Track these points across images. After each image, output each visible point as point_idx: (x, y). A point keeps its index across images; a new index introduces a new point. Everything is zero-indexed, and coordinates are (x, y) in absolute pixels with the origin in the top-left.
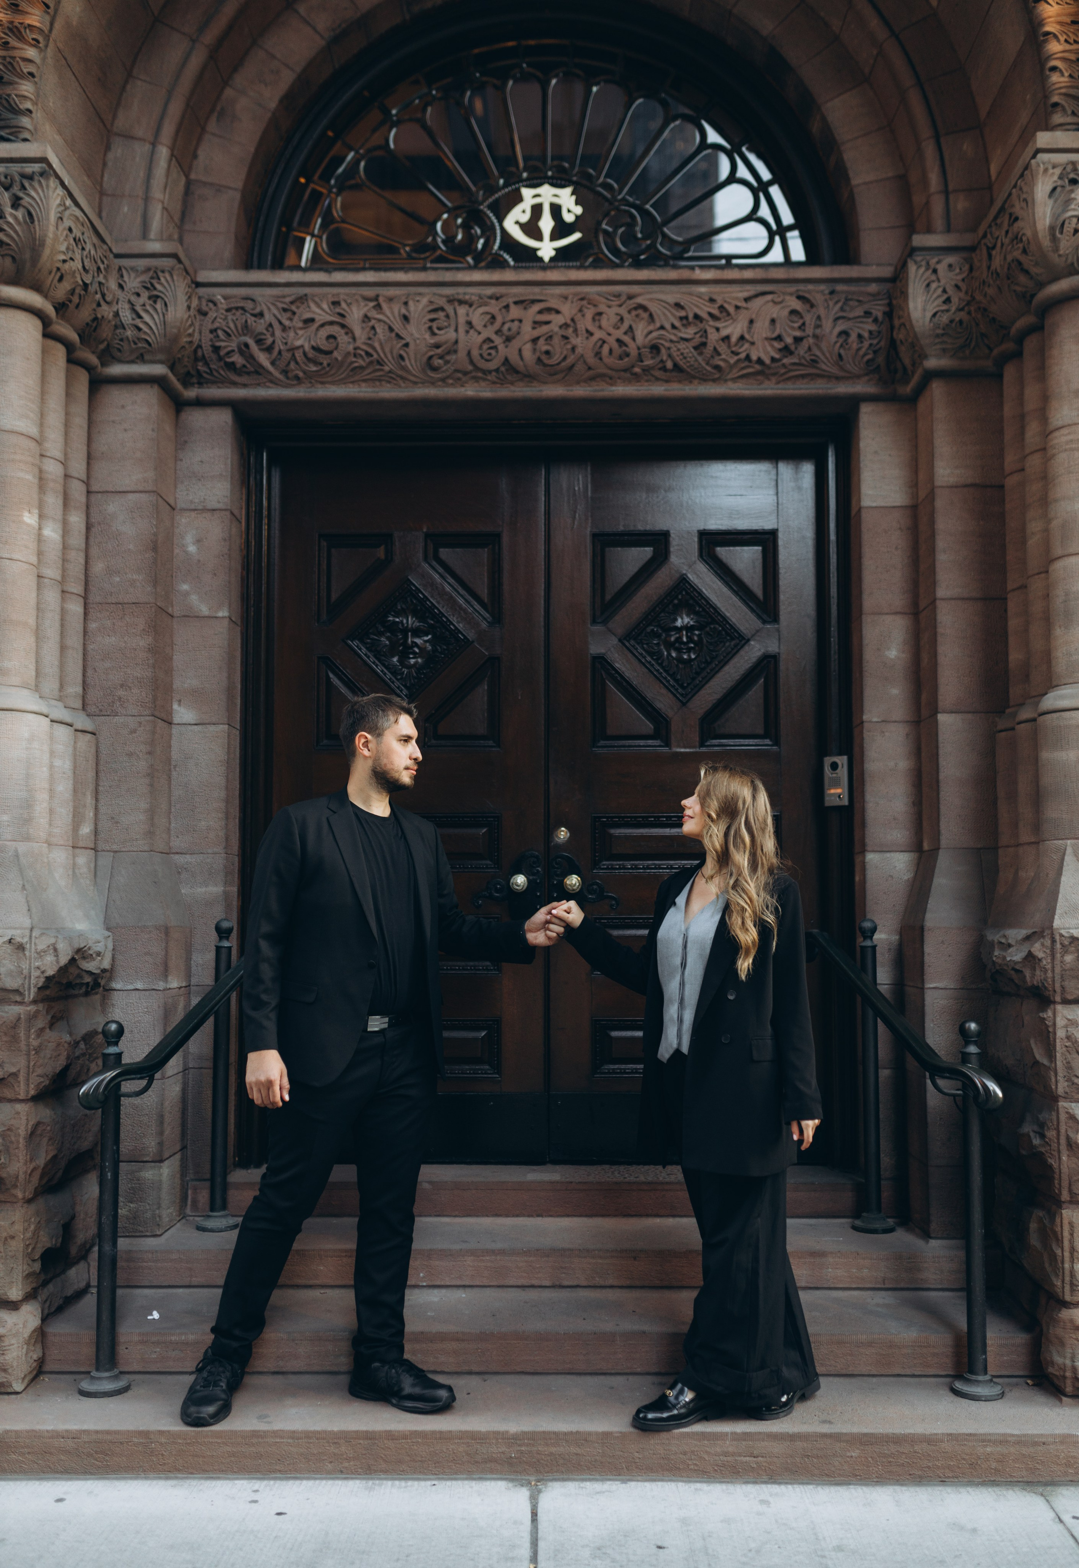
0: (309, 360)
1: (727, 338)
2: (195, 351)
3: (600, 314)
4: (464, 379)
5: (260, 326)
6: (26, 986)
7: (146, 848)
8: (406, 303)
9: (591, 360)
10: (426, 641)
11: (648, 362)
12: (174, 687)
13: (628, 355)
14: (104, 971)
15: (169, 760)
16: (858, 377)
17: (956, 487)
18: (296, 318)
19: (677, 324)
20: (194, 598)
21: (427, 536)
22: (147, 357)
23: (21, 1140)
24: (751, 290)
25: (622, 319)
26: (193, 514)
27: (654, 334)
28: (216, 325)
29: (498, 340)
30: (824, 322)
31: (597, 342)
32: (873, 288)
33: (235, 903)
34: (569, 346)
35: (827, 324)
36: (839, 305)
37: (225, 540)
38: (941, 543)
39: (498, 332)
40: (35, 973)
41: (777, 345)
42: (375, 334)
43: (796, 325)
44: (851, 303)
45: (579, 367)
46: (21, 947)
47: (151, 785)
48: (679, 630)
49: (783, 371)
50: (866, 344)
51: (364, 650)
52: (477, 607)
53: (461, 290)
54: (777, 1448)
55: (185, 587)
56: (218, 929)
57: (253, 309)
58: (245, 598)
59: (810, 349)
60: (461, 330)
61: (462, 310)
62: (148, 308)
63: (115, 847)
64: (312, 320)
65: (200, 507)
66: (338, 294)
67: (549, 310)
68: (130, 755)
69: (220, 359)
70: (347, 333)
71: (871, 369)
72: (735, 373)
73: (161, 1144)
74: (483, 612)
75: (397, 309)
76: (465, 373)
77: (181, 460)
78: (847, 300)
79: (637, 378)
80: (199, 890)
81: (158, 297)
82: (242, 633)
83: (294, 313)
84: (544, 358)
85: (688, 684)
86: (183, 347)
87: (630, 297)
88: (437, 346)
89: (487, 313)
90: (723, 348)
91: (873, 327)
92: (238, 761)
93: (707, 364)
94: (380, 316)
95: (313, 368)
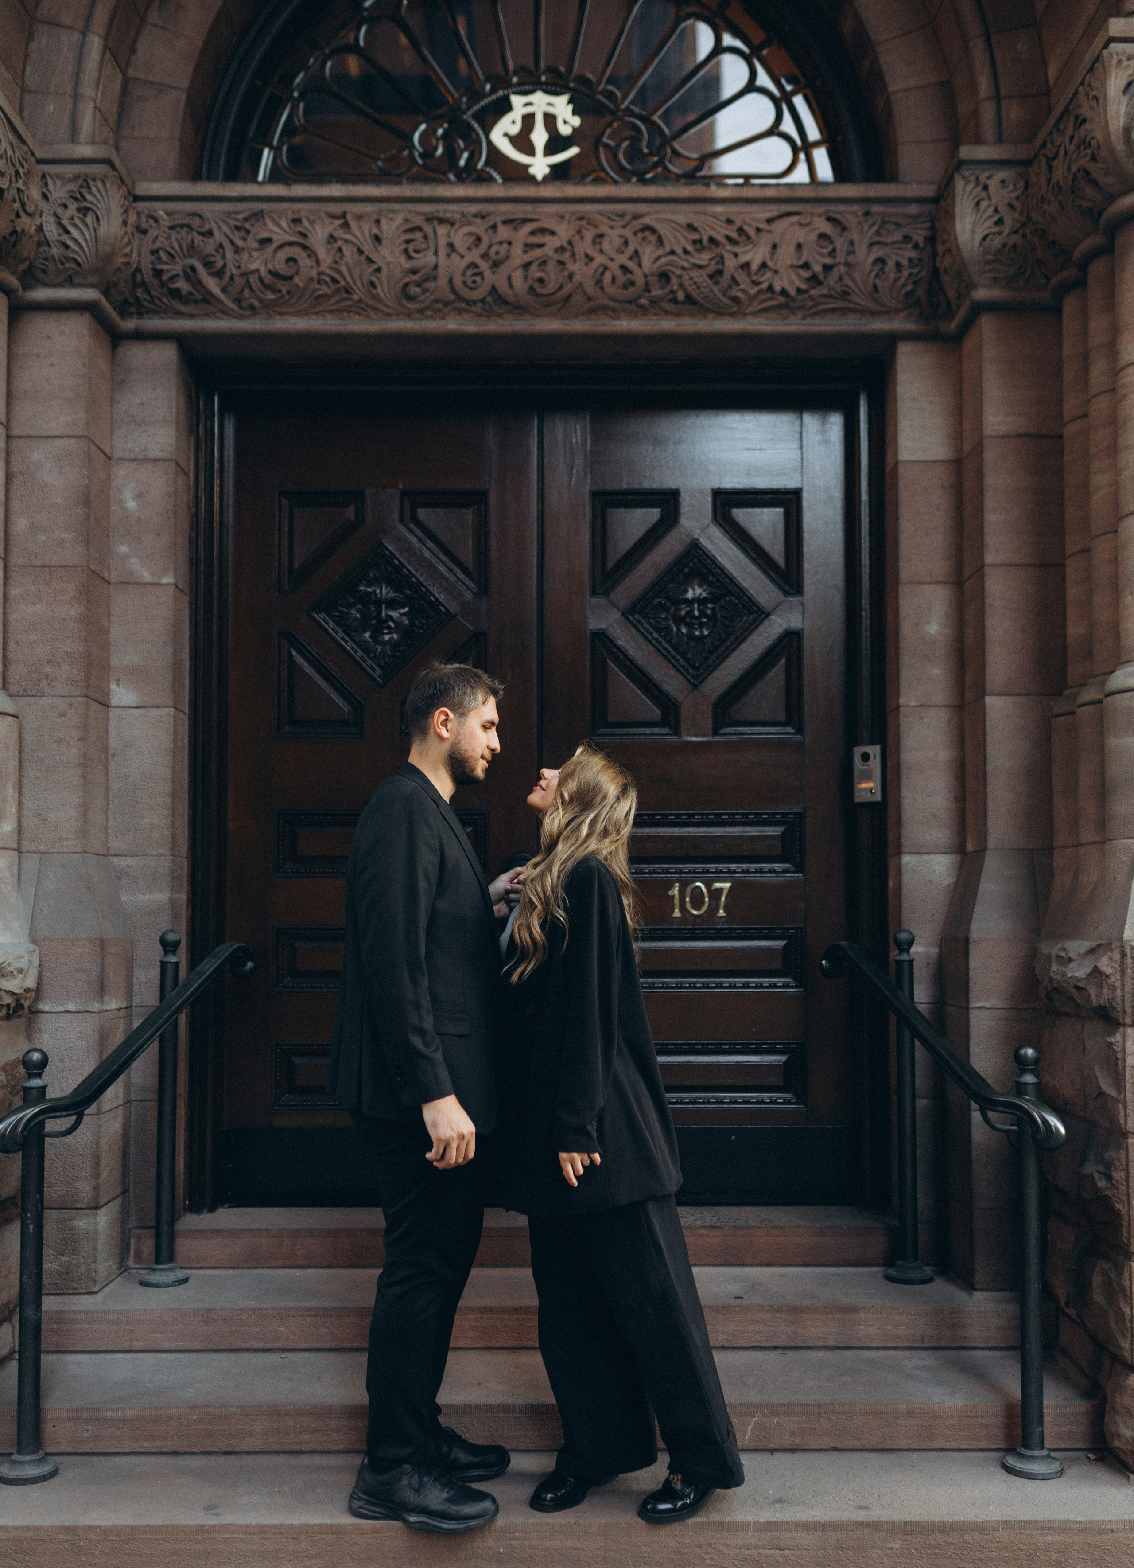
0: (266, 286)
1: (746, 266)
2: (134, 275)
3: (601, 236)
4: (445, 310)
5: (209, 246)
7: (79, 849)
8: (378, 222)
9: (590, 289)
10: (402, 615)
11: (656, 292)
12: (112, 664)
13: (633, 284)
14: (27, 990)
15: (106, 749)
16: (896, 311)
17: (1008, 437)
18: (250, 238)
19: (690, 248)
20: (134, 561)
21: (404, 494)
22: (76, 280)
24: (774, 210)
25: (626, 243)
26: (132, 465)
27: (663, 260)
28: (158, 245)
29: (484, 266)
30: (857, 247)
31: (598, 268)
32: (913, 209)
33: (184, 912)
34: (566, 273)
35: (861, 250)
36: (875, 228)
37: (169, 495)
38: (990, 501)
39: (485, 256)
41: (805, 274)
42: (342, 256)
43: (826, 251)
44: (888, 226)
45: (578, 297)
47: (84, 777)
48: (690, 602)
49: (810, 304)
50: (905, 273)
51: (332, 624)
52: (461, 575)
53: (441, 207)
54: (807, 1539)
55: (124, 549)
56: (163, 942)
57: (200, 227)
58: (193, 563)
59: (841, 279)
60: (442, 252)
61: (442, 230)
62: (77, 222)
63: (42, 848)
64: (269, 240)
65: (141, 457)
66: (299, 211)
67: (542, 231)
68: (59, 741)
69: (163, 284)
70: (309, 256)
71: (910, 303)
72: (756, 306)
73: (96, 1188)
74: (467, 581)
75: (368, 228)
76: (447, 304)
77: (118, 402)
78: (884, 222)
79: (643, 311)
80: (141, 897)
81: (88, 209)
82: (191, 604)
83: (248, 232)
84: (536, 286)
85: (701, 664)
86: (119, 269)
87: (636, 217)
88: (414, 272)
89: (471, 234)
90: (741, 277)
91: (914, 254)
92: (186, 750)
93: (724, 295)
94: (348, 237)
95: (271, 296)
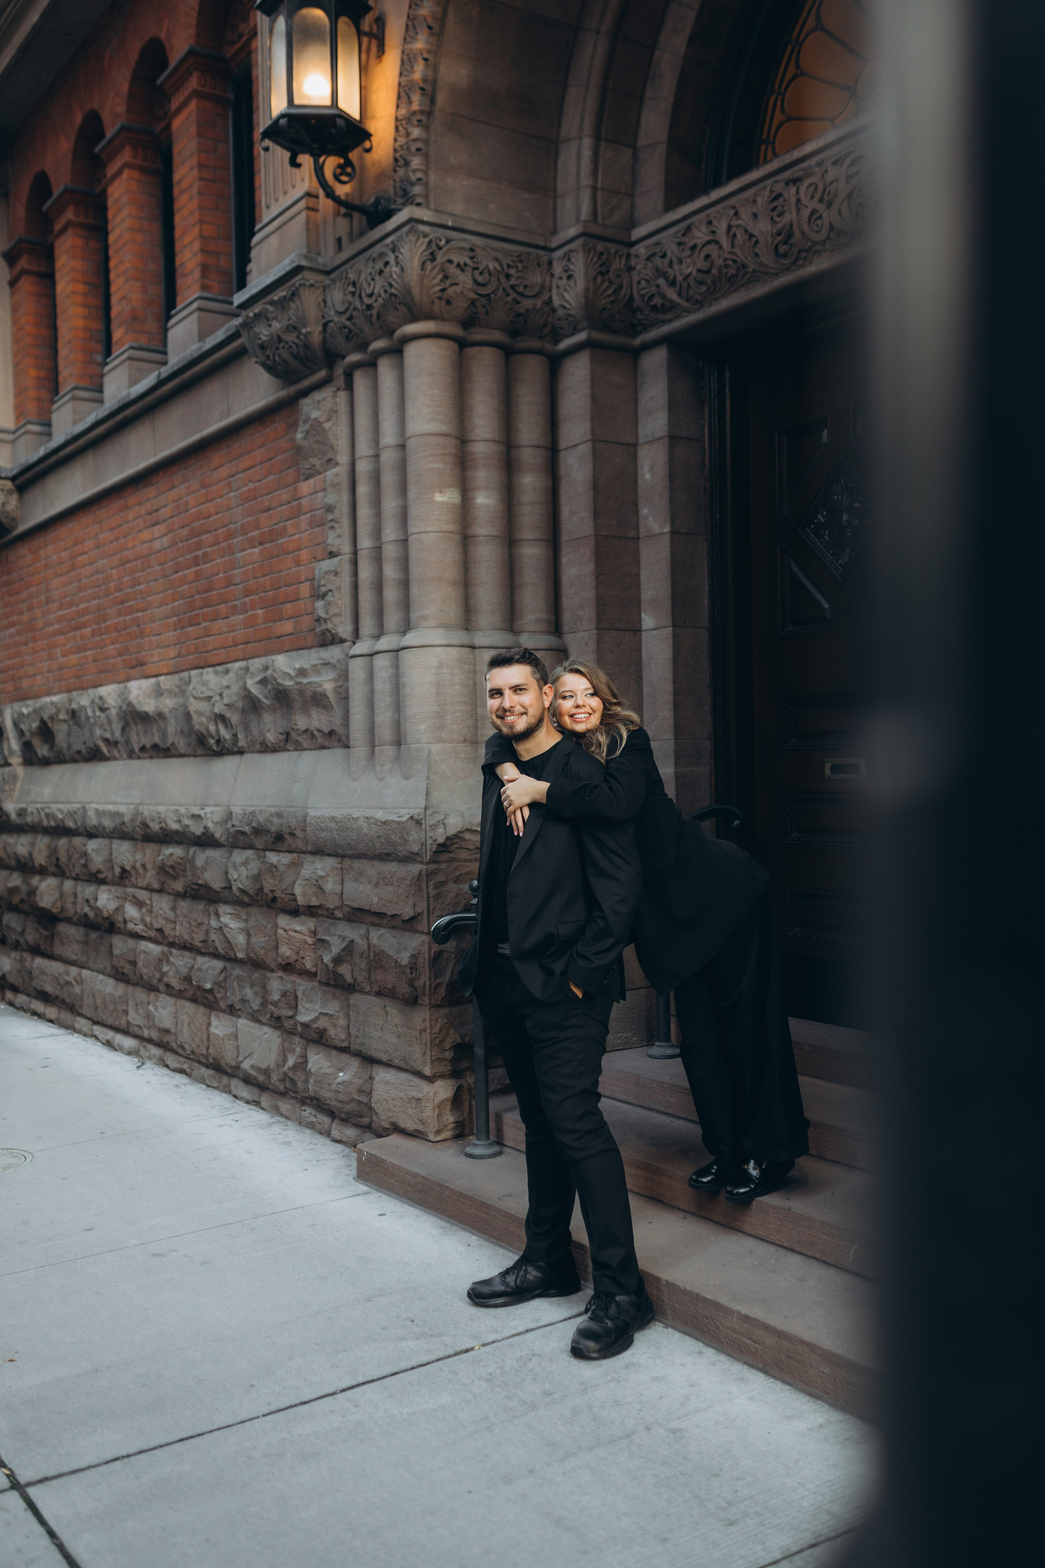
0: (700, 283)
4: (809, 257)
5: (666, 265)
6: (424, 851)
8: (755, 202)
12: (643, 599)
15: (637, 663)
18: (686, 249)
20: (650, 519)
22: (578, 327)
23: (426, 962)
26: (649, 446)
28: (641, 276)
29: (821, 208)
33: (704, 781)
37: (666, 463)
39: (821, 200)
40: (429, 842)
42: (736, 241)
46: (418, 823)
51: (811, 536)
53: (796, 168)
55: (645, 511)
57: (661, 252)
60: (794, 209)
61: (793, 190)
62: (567, 287)
64: (696, 246)
65: (652, 439)
66: (712, 214)
69: (648, 304)
70: (719, 248)
75: (750, 209)
76: (808, 250)
77: (640, 401)
81: (571, 276)
83: (685, 245)
88: (779, 234)
89: (812, 184)
94: (739, 222)
95: (704, 289)
